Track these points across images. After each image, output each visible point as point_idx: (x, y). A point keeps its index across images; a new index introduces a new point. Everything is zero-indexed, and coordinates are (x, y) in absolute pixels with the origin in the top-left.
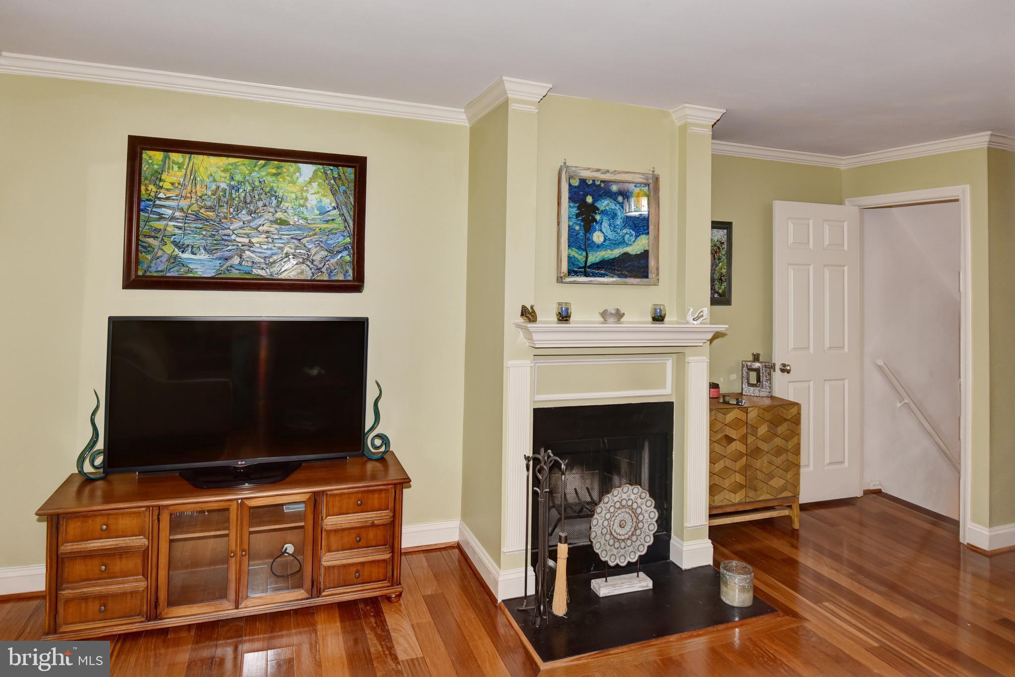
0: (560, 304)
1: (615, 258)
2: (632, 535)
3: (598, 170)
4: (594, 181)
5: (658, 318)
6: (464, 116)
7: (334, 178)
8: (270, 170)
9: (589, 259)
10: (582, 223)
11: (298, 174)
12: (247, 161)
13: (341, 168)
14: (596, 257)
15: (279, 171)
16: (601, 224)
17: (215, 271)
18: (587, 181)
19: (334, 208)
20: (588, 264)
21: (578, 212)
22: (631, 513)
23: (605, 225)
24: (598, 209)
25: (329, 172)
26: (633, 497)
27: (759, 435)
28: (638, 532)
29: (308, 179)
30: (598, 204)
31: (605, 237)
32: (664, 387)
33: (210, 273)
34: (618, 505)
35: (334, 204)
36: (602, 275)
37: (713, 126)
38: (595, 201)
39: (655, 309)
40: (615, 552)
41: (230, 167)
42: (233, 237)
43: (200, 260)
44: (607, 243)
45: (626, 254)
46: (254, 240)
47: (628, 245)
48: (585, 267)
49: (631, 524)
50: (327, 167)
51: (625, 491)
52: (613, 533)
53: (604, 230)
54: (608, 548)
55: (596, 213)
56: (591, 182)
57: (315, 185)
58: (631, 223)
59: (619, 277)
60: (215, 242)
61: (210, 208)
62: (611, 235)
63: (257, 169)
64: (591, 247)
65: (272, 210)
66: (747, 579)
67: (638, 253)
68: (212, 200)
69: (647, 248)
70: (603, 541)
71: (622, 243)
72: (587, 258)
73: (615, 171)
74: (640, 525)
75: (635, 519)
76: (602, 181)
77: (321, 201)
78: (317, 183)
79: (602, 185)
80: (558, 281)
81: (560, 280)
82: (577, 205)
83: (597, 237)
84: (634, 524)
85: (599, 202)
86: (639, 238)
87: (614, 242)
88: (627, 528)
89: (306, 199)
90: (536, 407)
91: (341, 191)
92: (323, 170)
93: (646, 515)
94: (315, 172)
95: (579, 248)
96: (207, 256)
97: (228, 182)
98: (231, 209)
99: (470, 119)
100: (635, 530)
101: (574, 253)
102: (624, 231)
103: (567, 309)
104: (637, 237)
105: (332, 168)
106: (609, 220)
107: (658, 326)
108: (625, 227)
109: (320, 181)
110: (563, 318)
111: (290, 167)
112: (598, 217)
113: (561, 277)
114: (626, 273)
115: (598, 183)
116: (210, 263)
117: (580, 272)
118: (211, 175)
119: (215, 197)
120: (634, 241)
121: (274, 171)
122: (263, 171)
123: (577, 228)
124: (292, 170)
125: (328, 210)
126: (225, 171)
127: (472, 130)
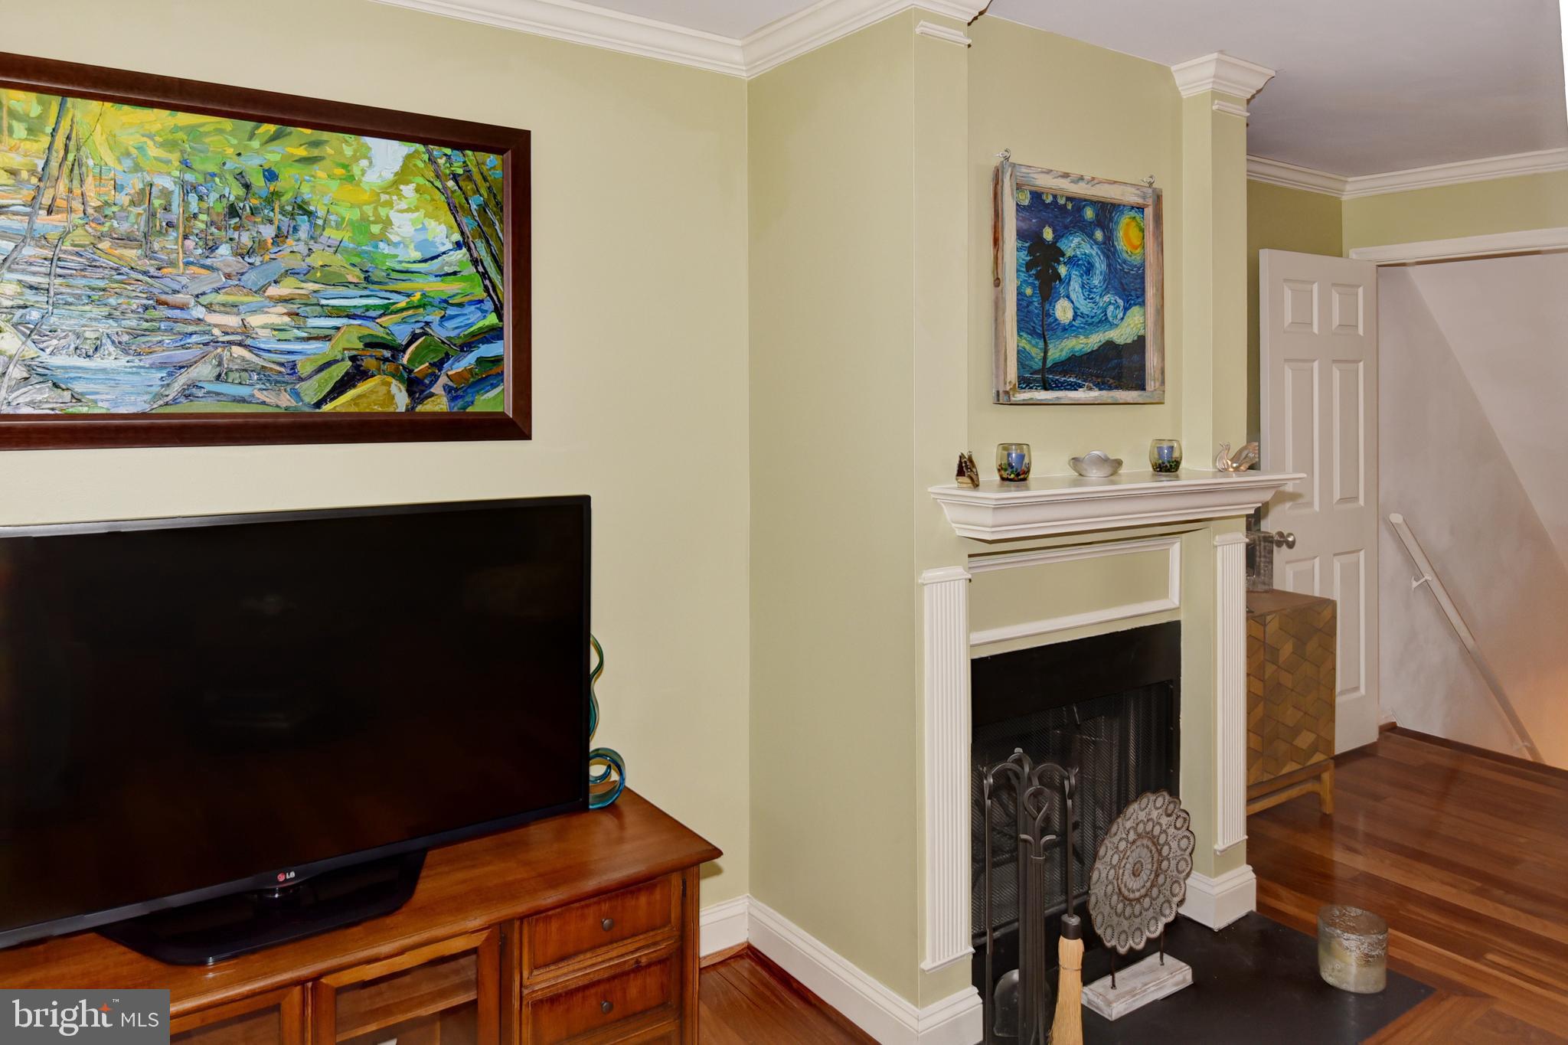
0: (1006, 447)
1: (1092, 351)
2: (1152, 886)
3: (1066, 175)
4: (1055, 197)
5: (1167, 466)
6: (738, 55)
7: (455, 177)
8: (290, 150)
9: (1049, 354)
10: (1036, 282)
11: (364, 163)
12: (227, 124)
13: (469, 153)
14: (1062, 350)
15: (315, 152)
16: (1068, 283)
17: (147, 397)
18: (1044, 197)
19: (458, 245)
20: (1049, 364)
21: (1029, 258)
22: (1150, 844)
23: (1075, 285)
24: (1063, 255)
25: (442, 161)
26: (1155, 814)
28: (1161, 879)
29: (389, 176)
30: (1062, 245)
31: (1075, 309)
33: (134, 404)
34: (1132, 836)
35: (457, 237)
36: (1074, 387)
37: (1248, 101)
38: (1058, 237)
39: (1160, 449)
40: (1125, 924)
41: (181, 135)
42: (199, 312)
43: (104, 370)
44: (1079, 320)
45: (1110, 345)
46: (255, 321)
47: (1113, 326)
48: (1043, 370)
49: (1149, 866)
50: (437, 151)
51: (1144, 805)
52: (1123, 889)
53: (1073, 296)
54: (1115, 919)
55: (1059, 263)
56: (1049, 200)
57: (408, 190)
58: (1116, 284)
59: (1100, 389)
60: (145, 325)
61: (127, 240)
62: (1085, 307)
63: (255, 144)
64: (1053, 330)
65: (302, 248)
66: (1383, 940)
67: (1129, 341)
68: (132, 219)
69: (1142, 332)
70: (1107, 910)
71: (1104, 322)
72: (1046, 352)
73: (1093, 179)
74: (1165, 864)
75: (1156, 856)
76: (1069, 199)
77: (424, 228)
78: (412, 186)
79: (1069, 207)
80: (998, 401)
81: (1003, 398)
82: (1027, 245)
83: (1063, 311)
84: (1155, 865)
85: (1064, 240)
86: (1129, 313)
87: (1090, 321)
88: (1144, 876)
89: (388, 223)
90: (974, 657)
91: (474, 207)
92: (426, 157)
93: (1174, 845)
94: (408, 158)
95: (1033, 333)
96: (123, 361)
97: (177, 173)
98: (187, 242)
100: (1157, 876)
101: (1027, 344)
102: (1106, 298)
103: (1022, 457)
104: (1126, 309)
105: (448, 151)
106: (1081, 276)
107: (1166, 483)
108: (1106, 291)
109: (421, 180)
110: (1018, 475)
111: (340, 145)
112: (1063, 270)
113: (1007, 393)
114: (1111, 381)
115: (1062, 201)
116: (136, 378)
117: (1035, 380)
118: (128, 154)
119: (140, 210)
120: (1122, 319)
121: (302, 152)
122: (273, 152)
123: (1029, 291)
124: (348, 151)
125: (443, 249)
126: (170, 145)
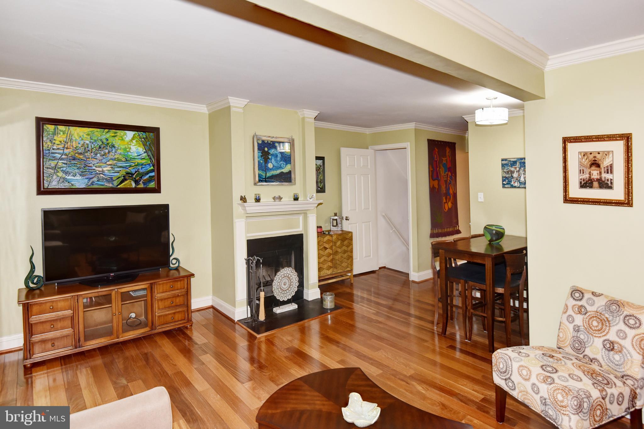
0: (256, 194)
1: (278, 174)
2: (289, 288)
3: (269, 137)
4: (268, 141)
5: (296, 199)
6: (206, 109)
7: (144, 138)
8: (111, 134)
9: (267, 175)
10: (264, 160)
11: (125, 136)
12: (99, 130)
13: (147, 133)
14: (270, 174)
15: (116, 135)
16: (271, 159)
18: (265, 141)
19: (145, 152)
20: (267, 177)
21: (261, 155)
22: (288, 278)
23: (273, 160)
24: (270, 153)
25: (141, 135)
26: (289, 272)
27: (337, 245)
28: (291, 286)
29: (130, 138)
30: (270, 151)
31: (273, 165)
32: (299, 227)
34: (283, 276)
35: (144, 151)
36: (273, 182)
37: (315, 118)
38: (268, 150)
39: (295, 195)
40: (282, 295)
41: (90, 133)
42: (94, 168)
43: (77, 179)
44: (274, 167)
45: (282, 172)
46: (105, 169)
47: (283, 168)
48: (265, 178)
49: (288, 283)
50: (140, 133)
51: (285, 270)
52: (281, 287)
53: (273, 162)
54: (280, 294)
55: (269, 155)
56: (266, 142)
57: (134, 141)
58: (283, 159)
59: (280, 182)
60: (84, 170)
61: (81, 154)
62: (275, 164)
63: (104, 134)
64: (268, 169)
65: (113, 154)
67: (287, 172)
68: (81, 149)
69: (290, 170)
70: (277, 291)
71: (280, 167)
72: (266, 174)
73: (276, 137)
74: (292, 283)
75: (290, 281)
76: (271, 141)
77: (138, 149)
78: (135, 140)
79: (271, 143)
80: (254, 185)
81: (255, 184)
82: (261, 152)
83: (270, 165)
84: (290, 283)
85: (270, 150)
86: (287, 166)
87: (277, 167)
88: (287, 285)
89: (130, 148)
90: (248, 239)
91: (148, 144)
92: (138, 134)
93: (294, 279)
94: (134, 135)
95: (263, 170)
96: (81, 177)
97: (89, 140)
98: (92, 154)
99: (208, 110)
100: (290, 286)
101: (261, 172)
102: (281, 163)
103: (259, 197)
104: (286, 165)
105: (142, 133)
106: (275, 158)
107: (296, 202)
108: (281, 161)
109: (137, 139)
110: (257, 200)
111: (120, 133)
112: (270, 157)
113: (256, 183)
114: (282, 180)
115: (269, 142)
116: (82, 181)
117: (264, 180)
118: (80, 137)
119: (83, 148)
120: (285, 167)
121: (113, 135)
122: (107, 135)
123: (262, 162)
124: (122, 134)
125: (142, 153)
126: (88, 135)
127: (210, 115)
